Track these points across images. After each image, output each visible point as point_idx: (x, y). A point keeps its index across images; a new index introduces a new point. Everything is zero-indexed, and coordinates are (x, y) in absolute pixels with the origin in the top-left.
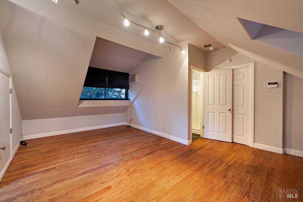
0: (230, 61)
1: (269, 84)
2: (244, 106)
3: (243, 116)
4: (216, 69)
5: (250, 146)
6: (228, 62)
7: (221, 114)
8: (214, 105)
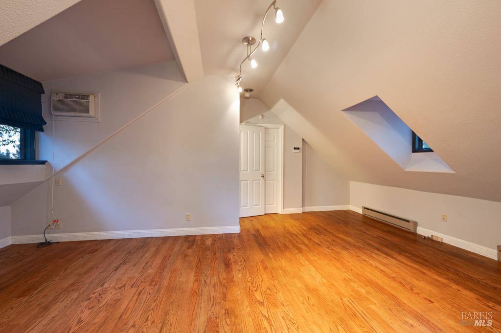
0: (263, 116)
1: (295, 148)
2: (274, 171)
3: (273, 182)
4: (246, 123)
5: (280, 213)
6: (261, 117)
7: (255, 181)
8: (247, 171)
